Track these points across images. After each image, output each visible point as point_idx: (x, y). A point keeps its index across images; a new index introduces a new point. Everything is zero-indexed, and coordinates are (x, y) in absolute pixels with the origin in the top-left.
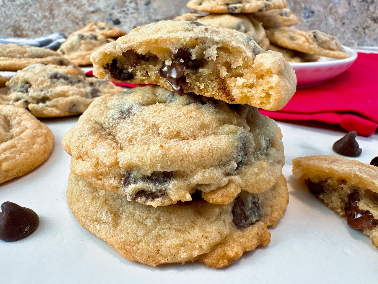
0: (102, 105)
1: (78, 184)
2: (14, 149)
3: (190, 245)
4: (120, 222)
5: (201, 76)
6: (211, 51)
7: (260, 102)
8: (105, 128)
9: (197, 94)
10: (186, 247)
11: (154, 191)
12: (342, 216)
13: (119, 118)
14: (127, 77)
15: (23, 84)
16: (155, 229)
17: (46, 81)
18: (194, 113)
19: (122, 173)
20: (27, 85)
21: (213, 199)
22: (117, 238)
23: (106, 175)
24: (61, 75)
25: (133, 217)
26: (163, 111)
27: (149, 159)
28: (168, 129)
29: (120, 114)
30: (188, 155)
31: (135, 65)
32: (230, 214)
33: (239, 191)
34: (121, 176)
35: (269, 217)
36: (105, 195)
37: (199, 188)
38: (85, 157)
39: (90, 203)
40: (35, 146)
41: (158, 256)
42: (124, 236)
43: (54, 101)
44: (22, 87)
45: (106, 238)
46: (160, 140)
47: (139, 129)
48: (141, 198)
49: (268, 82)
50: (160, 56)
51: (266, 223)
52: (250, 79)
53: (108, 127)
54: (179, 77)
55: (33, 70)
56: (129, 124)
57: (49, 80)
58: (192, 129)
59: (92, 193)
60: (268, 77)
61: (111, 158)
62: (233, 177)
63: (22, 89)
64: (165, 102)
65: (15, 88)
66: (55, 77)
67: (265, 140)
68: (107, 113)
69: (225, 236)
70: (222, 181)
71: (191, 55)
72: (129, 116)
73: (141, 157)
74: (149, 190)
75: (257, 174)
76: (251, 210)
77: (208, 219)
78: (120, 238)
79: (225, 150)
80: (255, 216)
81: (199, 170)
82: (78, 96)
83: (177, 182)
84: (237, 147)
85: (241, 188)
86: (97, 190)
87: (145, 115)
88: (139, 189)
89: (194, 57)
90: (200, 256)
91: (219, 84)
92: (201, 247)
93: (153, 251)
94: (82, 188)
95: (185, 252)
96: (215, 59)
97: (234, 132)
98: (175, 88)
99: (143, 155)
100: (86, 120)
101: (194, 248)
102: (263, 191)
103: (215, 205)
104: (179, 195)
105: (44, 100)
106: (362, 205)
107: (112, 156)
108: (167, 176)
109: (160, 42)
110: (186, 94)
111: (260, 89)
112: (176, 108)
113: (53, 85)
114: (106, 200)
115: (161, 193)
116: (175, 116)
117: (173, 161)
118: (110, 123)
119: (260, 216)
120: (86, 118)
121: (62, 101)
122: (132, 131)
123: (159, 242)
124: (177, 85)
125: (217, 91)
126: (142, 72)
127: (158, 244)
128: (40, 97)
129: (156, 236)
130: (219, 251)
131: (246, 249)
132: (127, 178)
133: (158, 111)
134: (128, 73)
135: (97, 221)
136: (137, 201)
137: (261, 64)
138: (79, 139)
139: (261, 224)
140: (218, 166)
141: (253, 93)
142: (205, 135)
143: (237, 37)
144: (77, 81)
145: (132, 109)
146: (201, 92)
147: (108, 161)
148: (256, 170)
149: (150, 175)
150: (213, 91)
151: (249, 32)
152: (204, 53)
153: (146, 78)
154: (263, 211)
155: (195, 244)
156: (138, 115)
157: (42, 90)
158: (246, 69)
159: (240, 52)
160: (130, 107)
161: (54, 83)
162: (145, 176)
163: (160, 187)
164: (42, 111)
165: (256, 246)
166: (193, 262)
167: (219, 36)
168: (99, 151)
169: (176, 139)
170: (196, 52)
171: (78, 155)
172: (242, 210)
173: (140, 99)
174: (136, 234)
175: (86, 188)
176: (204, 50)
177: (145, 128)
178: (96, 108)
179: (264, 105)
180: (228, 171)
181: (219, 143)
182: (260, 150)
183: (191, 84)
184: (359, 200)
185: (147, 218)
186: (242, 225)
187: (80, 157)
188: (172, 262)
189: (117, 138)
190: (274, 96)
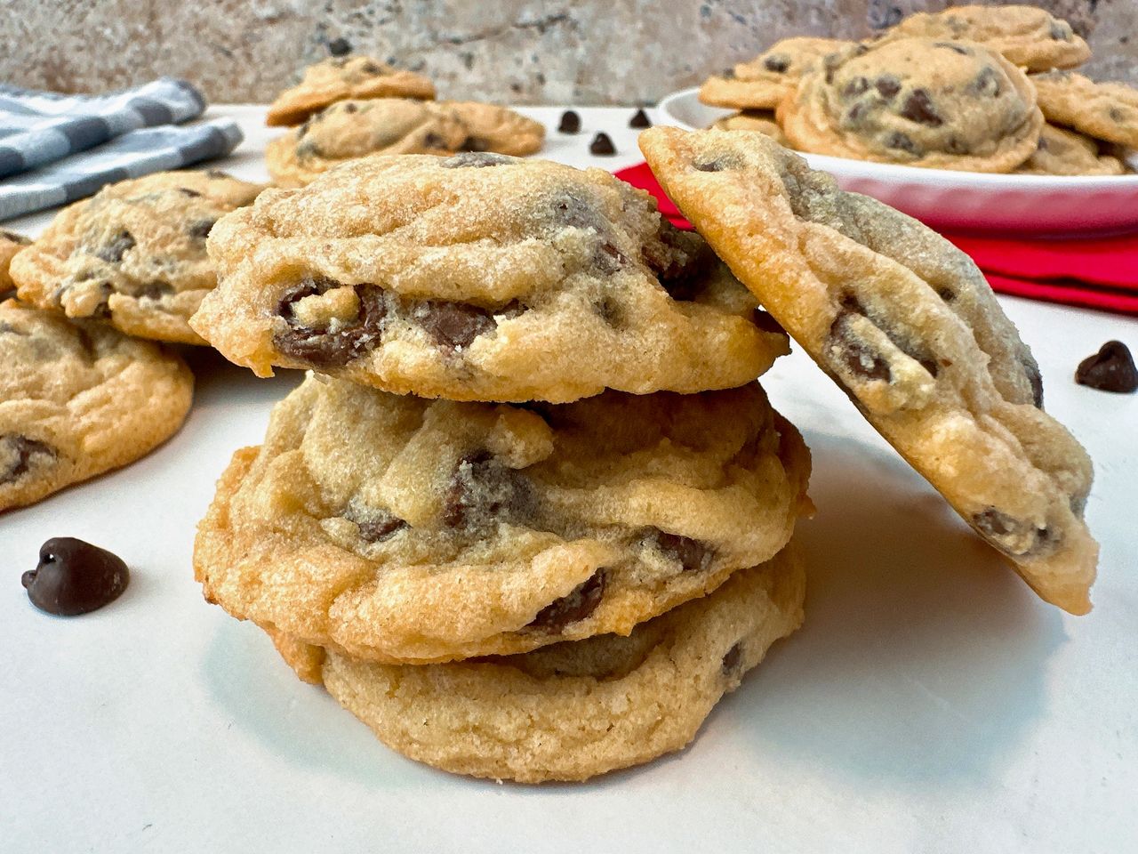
15: (114, 238)
20: (123, 242)
43: (182, 299)
44: (110, 244)
55: (153, 203)
57: (188, 237)
63: (108, 251)
66: (206, 231)
105: (157, 288)
113: (193, 252)
128: (148, 280)
157: (158, 262)
161: (198, 248)
164: (141, 319)
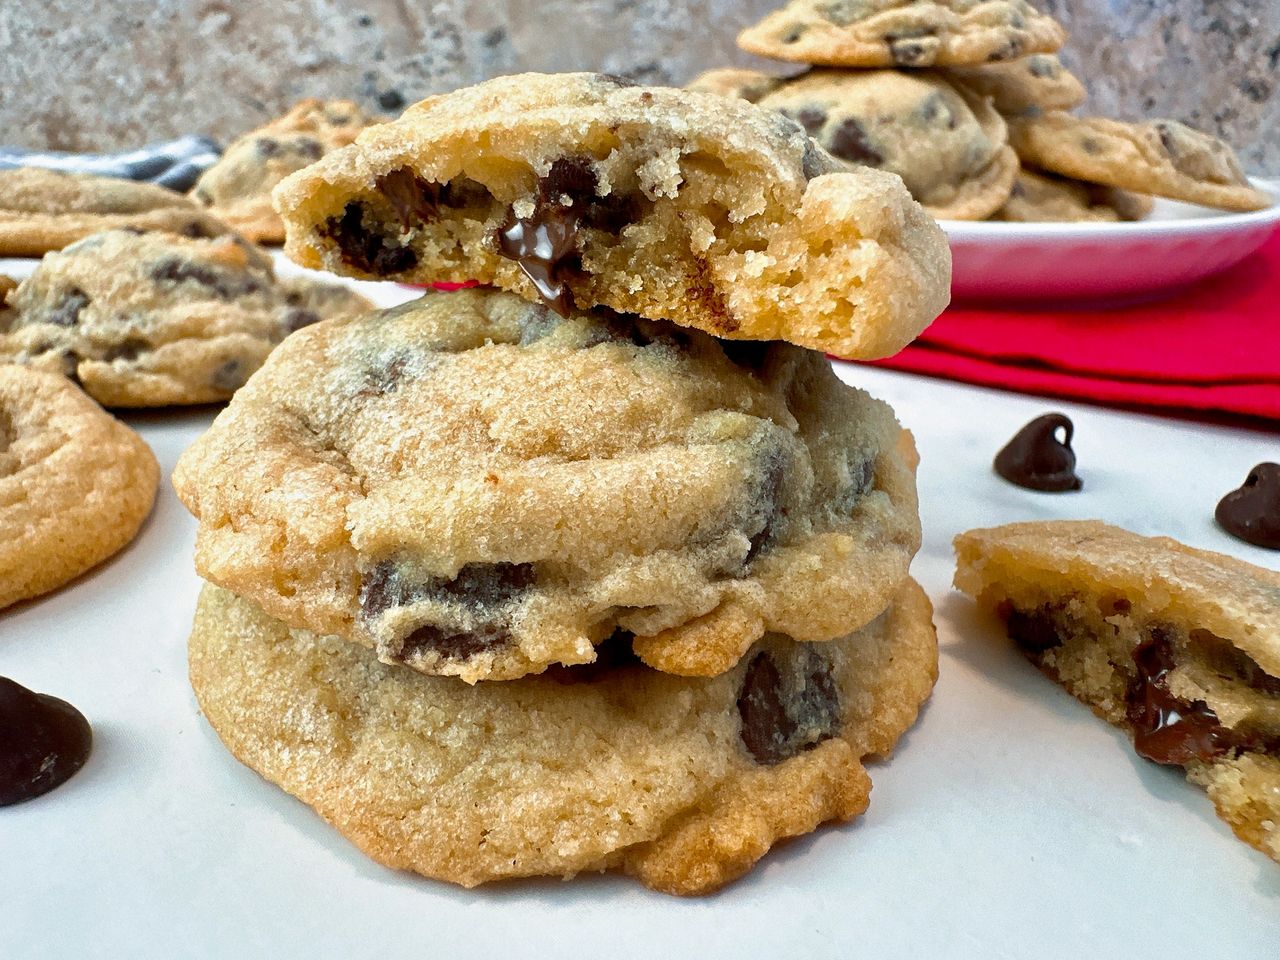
0: (310, 353)
1: (225, 617)
2: (18, 506)
3: (592, 815)
4: (359, 741)
5: (630, 252)
6: (660, 167)
7: (820, 329)
8: (317, 426)
9: (620, 310)
10: (578, 819)
11: (467, 627)
12: (1118, 725)
13: (360, 393)
14: (392, 261)
15: (62, 298)
16: (476, 760)
17: (140, 288)
18: (608, 372)
19: (360, 570)
20: (76, 301)
21: (669, 659)
22: (347, 794)
23: (310, 579)
24: (189, 265)
25: (404, 721)
26: (507, 368)
27: (451, 520)
28: (520, 427)
29: (367, 381)
30: (581, 507)
31: (420, 221)
32: (731, 712)
33: (758, 631)
34: (358, 581)
35: (865, 723)
36: (315, 651)
37: (625, 623)
38: (244, 519)
39: (261, 677)
40: (90, 497)
41: (484, 851)
42: (369, 783)
43: (163, 354)
44: (59, 306)
45: (311, 793)
46: (492, 463)
47: (424, 427)
48: (423, 653)
49: (847, 264)
50: (497, 188)
51: (857, 745)
52: (787, 256)
53: (324, 423)
54: (558, 256)
55: (97, 250)
56: (393, 413)
57: (151, 283)
58: (599, 425)
59: (270, 644)
60: (845, 247)
61: (325, 521)
62: (735, 584)
63: (59, 314)
64: (515, 342)
65: (37, 311)
66: (171, 272)
67: (850, 464)
68: (324, 379)
69: (710, 785)
70: (698, 597)
71: (596, 183)
72: (394, 385)
73: (424, 516)
74: (452, 625)
75: (818, 576)
76: (805, 700)
77: (655, 728)
78: (359, 792)
79: (708, 494)
80: (819, 719)
81: (619, 558)
82: (244, 337)
83: (543, 600)
84: (750, 484)
85: (766, 621)
86: (288, 637)
87: (447, 383)
88: (416, 622)
89: (605, 189)
90: (627, 851)
91: (689, 276)
92: (627, 819)
93: (465, 834)
94: (239, 630)
95: (575, 838)
96: (674, 194)
97: (739, 436)
98: (547, 292)
99: (429, 507)
100: (253, 403)
101: (605, 824)
102: (841, 633)
103: (678, 681)
104: (550, 642)
105: (131, 347)
106: (1182, 684)
107: (329, 513)
108: (513, 578)
109: (496, 141)
110: (585, 314)
111: (819, 287)
112: (549, 357)
113: (161, 299)
114: (315, 669)
115: (493, 637)
116: (543, 384)
117: (529, 529)
118: (330, 410)
119: (837, 721)
120: (254, 397)
121: (191, 351)
122: (402, 434)
123: (488, 804)
124: (553, 279)
125: (685, 300)
126: (443, 245)
127: (483, 811)
128: (117, 340)
129: (478, 785)
130: (690, 835)
131: (783, 829)
132: (378, 588)
133: (491, 367)
134: (399, 249)
135: (282, 736)
136: (409, 662)
137: (824, 207)
138: (223, 462)
139: (840, 745)
140: (685, 548)
141: (798, 301)
142: (645, 445)
143: (749, 122)
144: (244, 287)
145: (404, 364)
146: (634, 305)
147: (314, 530)
148: (815, 561)
149: (453, 576)
150: (670, 299)
152: (639, 173)
153: (458, 262)
154: (845, 706)
155: (608, 810)
156: (425, 383)
157: (124, 317)
158: (776, 225)
159: (755, 168)
160: (399, 358)
161: (166, 293)
162: (436, 578)
163: (488, 615)
164: (122, 386)
165: (817, 820)
166: (602, 872)
167: (688, 116)
168: (289, 498)
169: (545, 459)
170: (614, 172)
171: (221, 515)
172: (773, 699)
173: (434, 330)
174: (410, 777)
175: (253, 631)
176: (640, 162)
177: (445, 425)
178: (289, 362)
179: (832, 340)
180: (720, 563)
181: (687, 469)
182: (831, 496)
183: (599, 277)
184: (1171, 667)
185: (448, 724)
186: (771, 748)
187: (226, 521)
188: (529, 871)
189: (353, 458)
190: (863, 309)
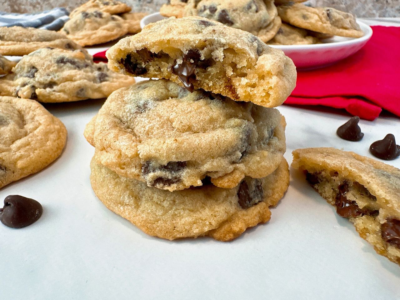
0: (119, 99)
1: (101, 171)
3: (202, 223)
4: (141, 204)
5: (210, 75)
6: (218, 53)
7: (261, 100)
8: (124, 122)
9: (206, 90)
10: (198, 224)
11: (170, 178)
13: (136, 112)
14: (141, 71)
15: (29, 69)
16: (172, 209)
17: (53, 66)
18: (203, 108)
19: (142, 163)
20: (34, 70)
21: (220, 184)
22: (139, 218)
23: (128, 165)
24: (67, 59)
25: (152, 199)
26: (176, 106)
27: (166, 151)
28: (181, 124)
29: (137, 109)
30: (198, 147)
31: (148, 61)
32: (236, 197)
33: (243, 176)
34: (141, 166)
35: (270, 198)
36: (126, 181)
37: (209, 175)
38: (109, 149)
39: (113, 188)
41: (175, 232)
42: (145, 215)
43: (61, 86)
44: (29, 72)
45: (130, 218)
46: (174, 134)
47: (154, 123)
48: (159, 184)
49: (268, 83)
50: (172, 55)
51: (268, 204)
52: (252, 79)
53: (126, 121)
54: (190, 75)
55: (39, 54)
56: (145, 119)
57: (56, 64)
58: (202, 123)
59: (114, 179)
60: (268, 78)
61: (132, 151)
62: (237, 165)
63: (29, 74)
64: (177, 97)
65: (22, 74)
66: (62, 61)
67: (268, 131)
68: (124, 108)
69: (231, 215)
70: (228, 169)
71: (201, 56)
72: (145, 111)
73: (158, 150)
74: (166, 177)
75: (259, 162)
76: (254, 192)
77: (217, 201)
78: (142, 217)
79: (231, 143)
80: (258, 197)
81: (208, 160)
82: (85, 81)
83: (189, 171)
84: (241, 139)
85: (245, 174)
86: (118, 177)
87: (160, 111)
88: (157, 176)
89: (203, 58)
90: (210, 231)
91: (225, 82)
92: (210, 224)
93: (170, 228)
94: (105, 175)
95: (197, 228)
96: (222, 60)
97: (239, 126)
98: (186, 85)
99: (160, 147)
101: (205, 225)
102: (265, 176)
103: (222, 189)
104: (191, 181)
105: (51, 84)
107: (133, 149)
108: (181, 165)
109: (172, 43)
110: (196, 90)
111: (261, 89)
112: (187, 104)
113: (60, 69)
114: (127, 186)
115: (176, 180)
116: (186, 112)
117: (185, 153)
118: (128, 117)
119: (263, 197)
120: (105, 112)
121: (69, 85)
122: (149, 125)
123: (175, 220)
124: (188, 82)
125: (224, 89)
126: (155, 68)
127: (174, 222)
128: (47, 82)
129: (172, 216)
130: (226, 227)
131: (249, 225)
132: (147, 167)
133: (171, 107)
134: (142, 68)
135: (120, 203)
136: (155, 186)
137: (263, 66)
138: (101, 133)
139: (263, 204)
140: (225, 156)
141: (255, 92)
142: (214, 129)
143: (242, 38)
144: (84, 65)
145: (147, 105)
146: (210, 89)
147: (130, 153)
148: (258, 158)
149: (166, 165)
150: (220, 88)
151: (260, 12)
152: (212, 54)
153: (159, 73)
154: (264, 194)
155: (206, 222)
156: (154, 110)
157: (48, 75)
158: (249, 70)
159: (244, 53)
160: (146, 103)
161: (61, 67)
162: (161, 165)
163: (175, 174)
164: (49, 96)
165: (258, 223)
166: (204, 236)
168: (121, 144)
169: (188, 133)
170: (205, 53)
171: (102, 147)
172: (246, 193)
173: (155, 95)
174: (155, 214)
175: (109, 175)
176: (212, 51)
177: (160, 123)
179: (264, 103)
180: (234, 160)
181: (225, 136)
182: (263, 140)
183: (200, 81)
185: (164, 200)
186: (246, 205)
187: (103, 149)
188: (186, 236)
189: (135, 131)
190: (272, 96)
